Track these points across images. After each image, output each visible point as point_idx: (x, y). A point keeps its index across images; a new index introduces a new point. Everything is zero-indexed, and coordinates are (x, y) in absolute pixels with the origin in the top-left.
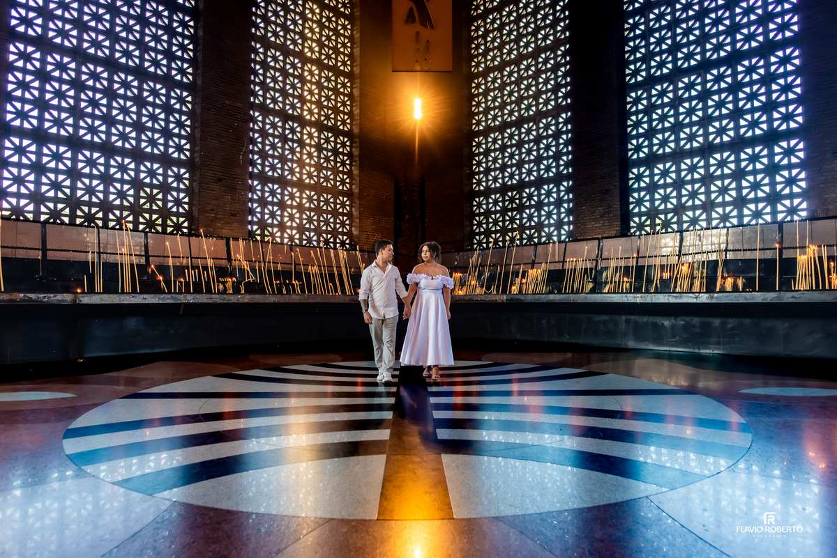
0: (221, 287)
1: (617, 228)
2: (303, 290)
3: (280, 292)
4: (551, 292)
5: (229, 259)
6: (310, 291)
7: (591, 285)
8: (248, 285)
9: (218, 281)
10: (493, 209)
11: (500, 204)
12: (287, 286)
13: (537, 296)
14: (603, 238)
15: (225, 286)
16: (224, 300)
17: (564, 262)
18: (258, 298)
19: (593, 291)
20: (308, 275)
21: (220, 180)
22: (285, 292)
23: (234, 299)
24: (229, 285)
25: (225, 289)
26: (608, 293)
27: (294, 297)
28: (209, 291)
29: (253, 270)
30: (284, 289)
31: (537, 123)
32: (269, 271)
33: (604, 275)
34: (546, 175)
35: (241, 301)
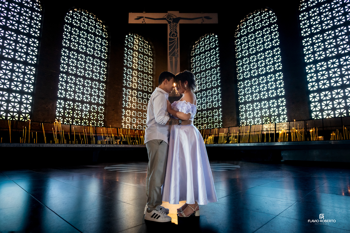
0: (116, 142)
1: (236, 123)
2: (139, 144)
3: (132, 144)
4: (215, 143)
5: (118, 134)
6: (141, 144)
7: (226, 141)
8: (123, 142)
9: (115, 141)
10: (199, 117)
11: (201, 115)
12: (134, 142)
13: (210, 145)
14: (230, 127)
15: (117, 142)
16: (117, 146)
17: (219, 134)
18: (126, 146)
19: (227, 143)
20: (140, 139)
21: (113, 110)
22: (134, 144)
23: (120, 146)
24: (118, 142)
25: (117, 143)
26: (231, 143)
27: (137, 145)
28: (113, 143)
29: (124, 137)
30: (133, 143)
31: (212, 90)
32: (129, 138)
33: (230, 138)
34: (215, 107)
35: (122, 147)
